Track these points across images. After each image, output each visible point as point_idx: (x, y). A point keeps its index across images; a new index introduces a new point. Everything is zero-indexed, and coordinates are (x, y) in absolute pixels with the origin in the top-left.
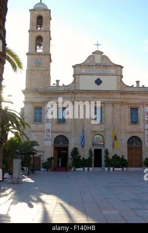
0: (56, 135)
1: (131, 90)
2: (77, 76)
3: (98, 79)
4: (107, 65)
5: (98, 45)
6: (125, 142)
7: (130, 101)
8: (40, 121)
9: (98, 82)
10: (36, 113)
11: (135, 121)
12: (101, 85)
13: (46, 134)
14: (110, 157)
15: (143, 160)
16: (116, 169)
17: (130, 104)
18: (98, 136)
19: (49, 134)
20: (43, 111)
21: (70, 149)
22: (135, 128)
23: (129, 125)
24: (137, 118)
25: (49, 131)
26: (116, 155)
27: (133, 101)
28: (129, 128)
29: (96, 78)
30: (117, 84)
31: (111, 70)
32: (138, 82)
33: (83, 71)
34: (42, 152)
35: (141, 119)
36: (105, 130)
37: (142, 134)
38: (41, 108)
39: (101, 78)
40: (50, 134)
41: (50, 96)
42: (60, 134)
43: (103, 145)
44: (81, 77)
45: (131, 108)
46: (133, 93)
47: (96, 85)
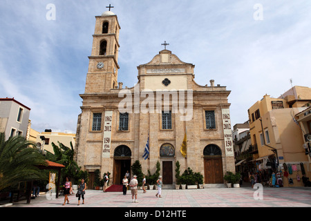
0: (116, 145)
1: (205, 90)
2: (141, 78)
3: (166, 79)
4: (176, 63)
5: (165, 44)
6: (200, 152)
7: (204, 103)
8: (99, 129)
9: (166, 82)
10: (95, 120)
11: (211, 127)
12: (169, 85)
13: (104, 144)
14: (182, 171)
15: (224, 174)
16: (189, 187)
17: (205, 106)
18: (167, 146)
19: (107, 144)
20: (102, 117)
21: (133, 162)
22: (212, 135)
23: (205, 130)
24: (213, 122)
25: (108, 141)
26: (189, 168)
27: (208, 103)
28: (204, 135)
29: (163, 78)
30: (188, 84)
31: (181, 69)
32: (212, 81)
33: (149, 72)
34: (98, 166)
35: (218, 123)
36: (175, 138)
37: (221, 141)
38: (101, 114)
39: (170, 78)
40: (109, 144)
41: (111, 100)
42: (121, 144)
43: (173, 156)
44: (146, 78)
45: (206, 111)
46: (207, 94)
47: (163, 86)
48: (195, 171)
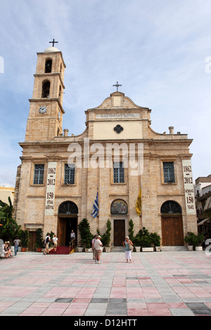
0: (61, 201)
1: (163, 138)
2: (90, 124)
3: (118, 126)
4: (129, 108)
5: (117, 86)
6: (157, 209)
7: (161, 154)
8: (41, 182)
9: (119, 129)
10: (36, 172)
11: (170, 181)
12: (122, 133)
13: (47, 200)
14: (136, 231)
15: (185, 235)
16: (144, 249)
17: (163, 157)
18: (119, 202)
19: (51, 199)
20: (45, 169)
21: (80, 220)
22: (171, 190)
23: (162, 185)
24: (173, 175)
25: (52, 196)
26: (144, 228)
27: (167, 153)
28: (162, 190)
29: (115, 125)
30: (143, 131)
31: (135, 114)
32: (171, 128)
33: (99, 117)
34: (40, 225)
35: (178, 177)
36: (128, 193)
37: (181, 197)
38: (43, 165)
39: (122, 124)
40: (53, 200)
41: (55, 150)
42: (66, 200)
43: (126, 214)
44: (95, 124)
45: (164, 163)
46: (166, 143)
47: (115, 133)
48: (151, 231)
